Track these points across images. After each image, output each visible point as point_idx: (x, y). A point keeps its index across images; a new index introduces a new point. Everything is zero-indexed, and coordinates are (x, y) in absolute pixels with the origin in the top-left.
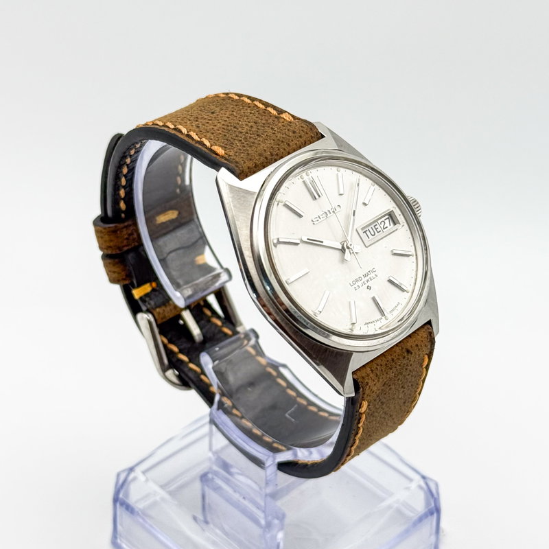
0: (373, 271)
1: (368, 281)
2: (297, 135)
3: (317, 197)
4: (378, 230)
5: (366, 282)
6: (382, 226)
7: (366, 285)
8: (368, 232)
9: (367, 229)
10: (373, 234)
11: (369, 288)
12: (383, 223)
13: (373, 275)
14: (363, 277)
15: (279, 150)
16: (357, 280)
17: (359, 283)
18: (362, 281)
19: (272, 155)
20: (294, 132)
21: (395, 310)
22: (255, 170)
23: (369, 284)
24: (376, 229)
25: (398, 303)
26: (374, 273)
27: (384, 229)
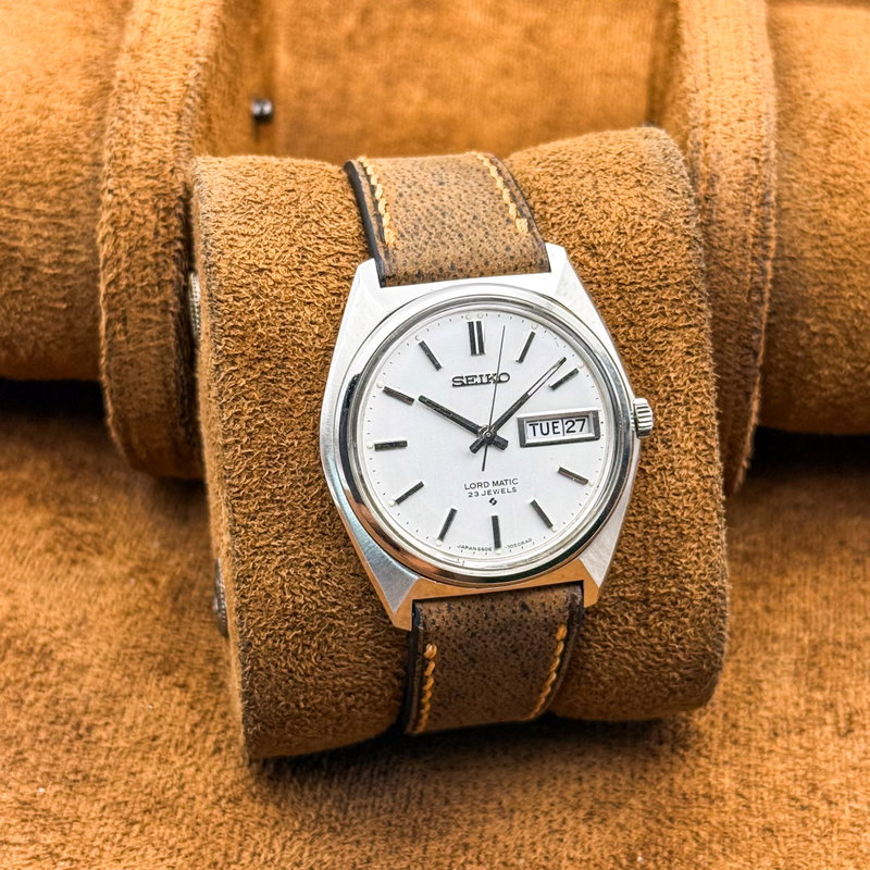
0: (512, 482)
1: (497, 492)
2: (510, 253)
3: (478, 352)
4: (556, 430)
5: (492, 492)
6: (566, 427)
7: (491, 497)
8: (538, 428)
9: (539, 423)
10: (545, 431)
11: (493, 501)
12: (570, 424)
13: (509, 487)
14: (491, 484)
15: (467, 264)
16: (479, 485)
17: (481, 490)
18: (486, 489)
19: (453, 267)
20: (508, 249)
21: (519, 547)
22: (415, 279)
23: (496, 497)
24: (554, 428)
25: (530, 540)
26: (513, 485)
27: (568, 432)
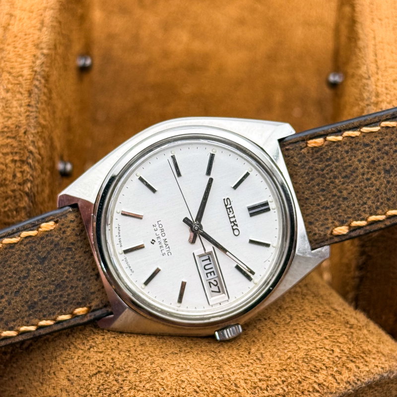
0: (169, 252)
1: (160, 243)
3: (251, 212)
4: (209, 275)
5: (159, 240)
6: (212, 281)
7: (155, 239)
8: (208, 262)
9: (212, 262)
10: (207, 267)
11: (153, 242)
12: (215, 283)
13: (165, 251)
14: (164, 238)
16: (162, 230)
17: (159, 232)
18: (160, 236)
21: (126, 266)
23: (156, 244)
24: (210, 273)
25: (133, 272)
26: (166, 253)
27: (210, 283)
